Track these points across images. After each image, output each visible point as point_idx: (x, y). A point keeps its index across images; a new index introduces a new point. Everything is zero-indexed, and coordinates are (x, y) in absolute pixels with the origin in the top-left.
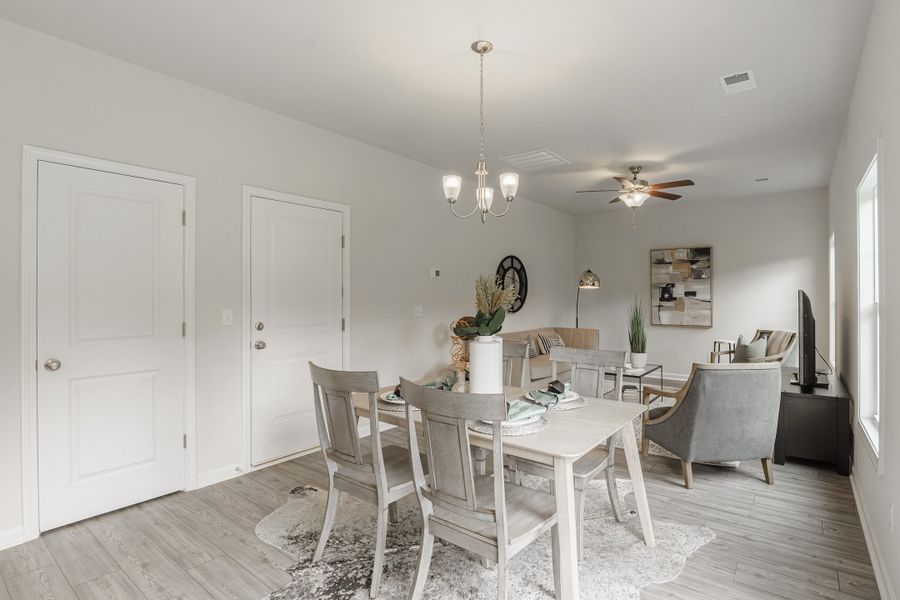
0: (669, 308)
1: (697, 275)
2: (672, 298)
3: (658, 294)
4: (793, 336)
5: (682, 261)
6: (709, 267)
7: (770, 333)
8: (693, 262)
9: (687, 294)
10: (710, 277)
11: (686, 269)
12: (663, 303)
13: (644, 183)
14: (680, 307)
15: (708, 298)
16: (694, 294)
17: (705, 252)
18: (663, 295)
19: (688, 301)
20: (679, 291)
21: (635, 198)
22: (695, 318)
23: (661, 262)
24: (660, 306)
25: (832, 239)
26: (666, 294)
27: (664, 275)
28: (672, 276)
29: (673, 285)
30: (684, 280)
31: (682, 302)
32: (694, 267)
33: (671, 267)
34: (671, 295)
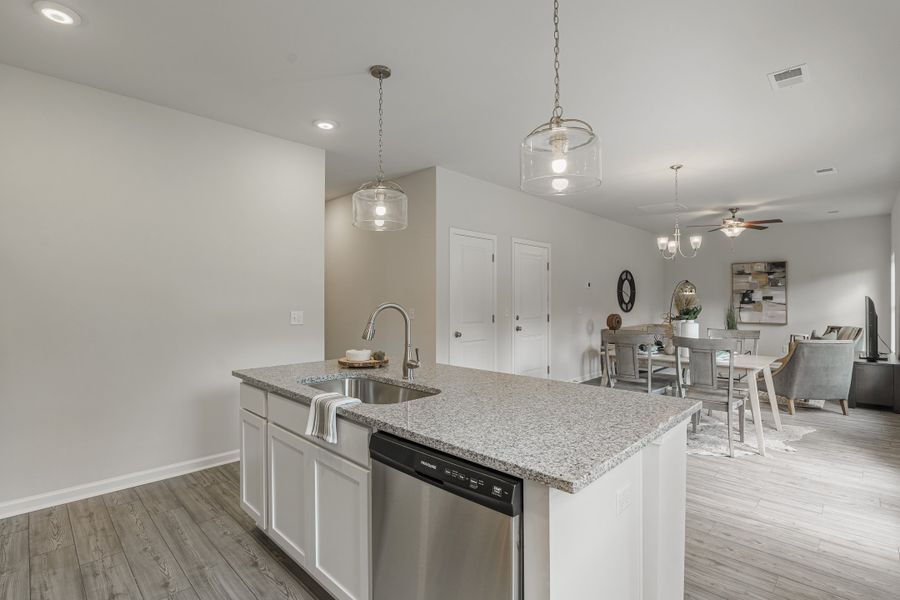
0: (749, 309)
1: (774, 284)
2: (751, 302)
3: (738, 298)
4: (860, 330)
5: (761, 273)
6: (784, 277)
7: (840, 328)
8: (770, 273)
9: (765, 298)
10: (785, 286)
11: (763, 279)
12: (743, 306)
13: (741, 220)
14: (758, 307)
15: (784, 301)
16: (771, 298)
17: (782, 265)
18: (743, 299)
19: (765, 304)
20: (757, 296)
21: (733, 230)
22: (772, 317)
23: (741, 273)
24: (740, 308)
25: (893, 257)
26: (746, 298)
27: (743, 283)
28: (751, 284)
29: (752, 292)
30: (762, 287)
31: (760, 304)
32: (771, 277)
33: (750, 278)
34: (750, 299)
